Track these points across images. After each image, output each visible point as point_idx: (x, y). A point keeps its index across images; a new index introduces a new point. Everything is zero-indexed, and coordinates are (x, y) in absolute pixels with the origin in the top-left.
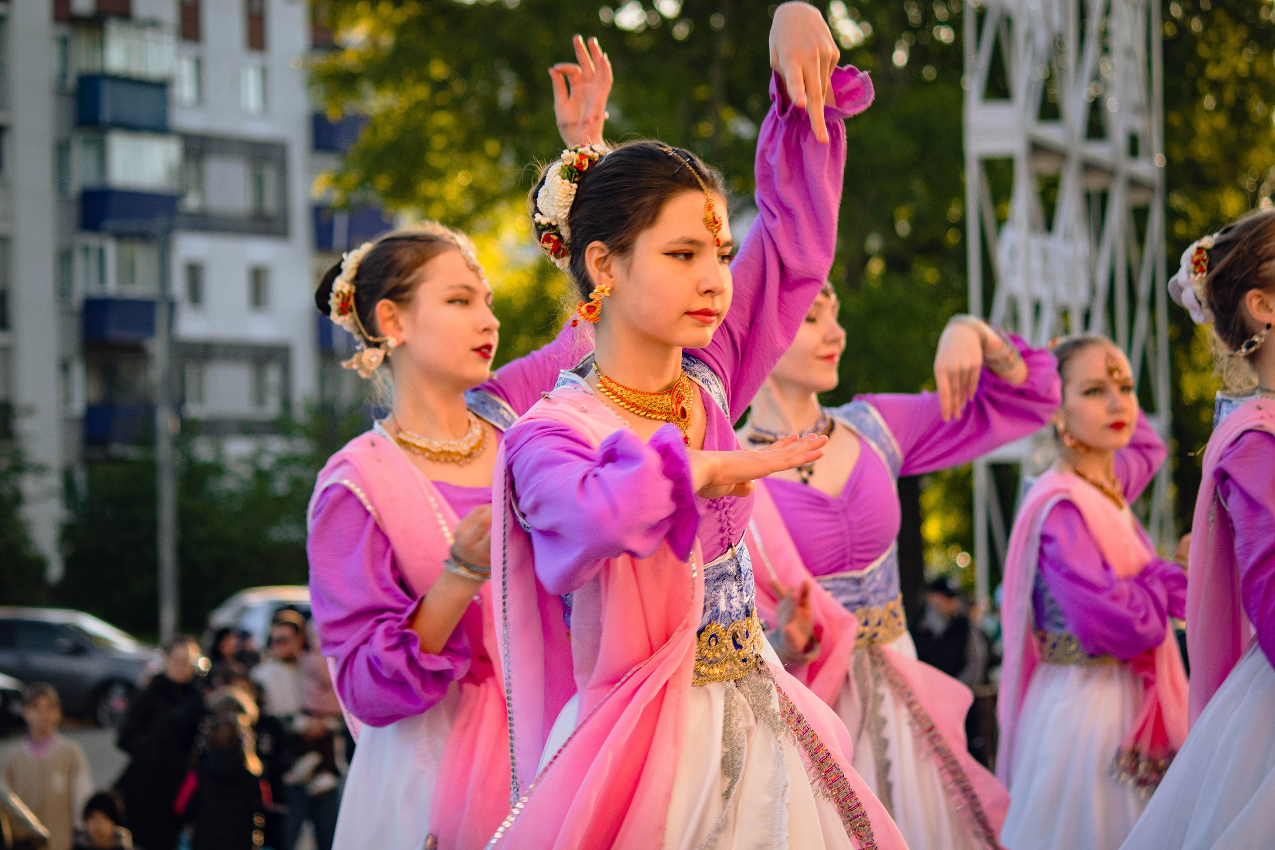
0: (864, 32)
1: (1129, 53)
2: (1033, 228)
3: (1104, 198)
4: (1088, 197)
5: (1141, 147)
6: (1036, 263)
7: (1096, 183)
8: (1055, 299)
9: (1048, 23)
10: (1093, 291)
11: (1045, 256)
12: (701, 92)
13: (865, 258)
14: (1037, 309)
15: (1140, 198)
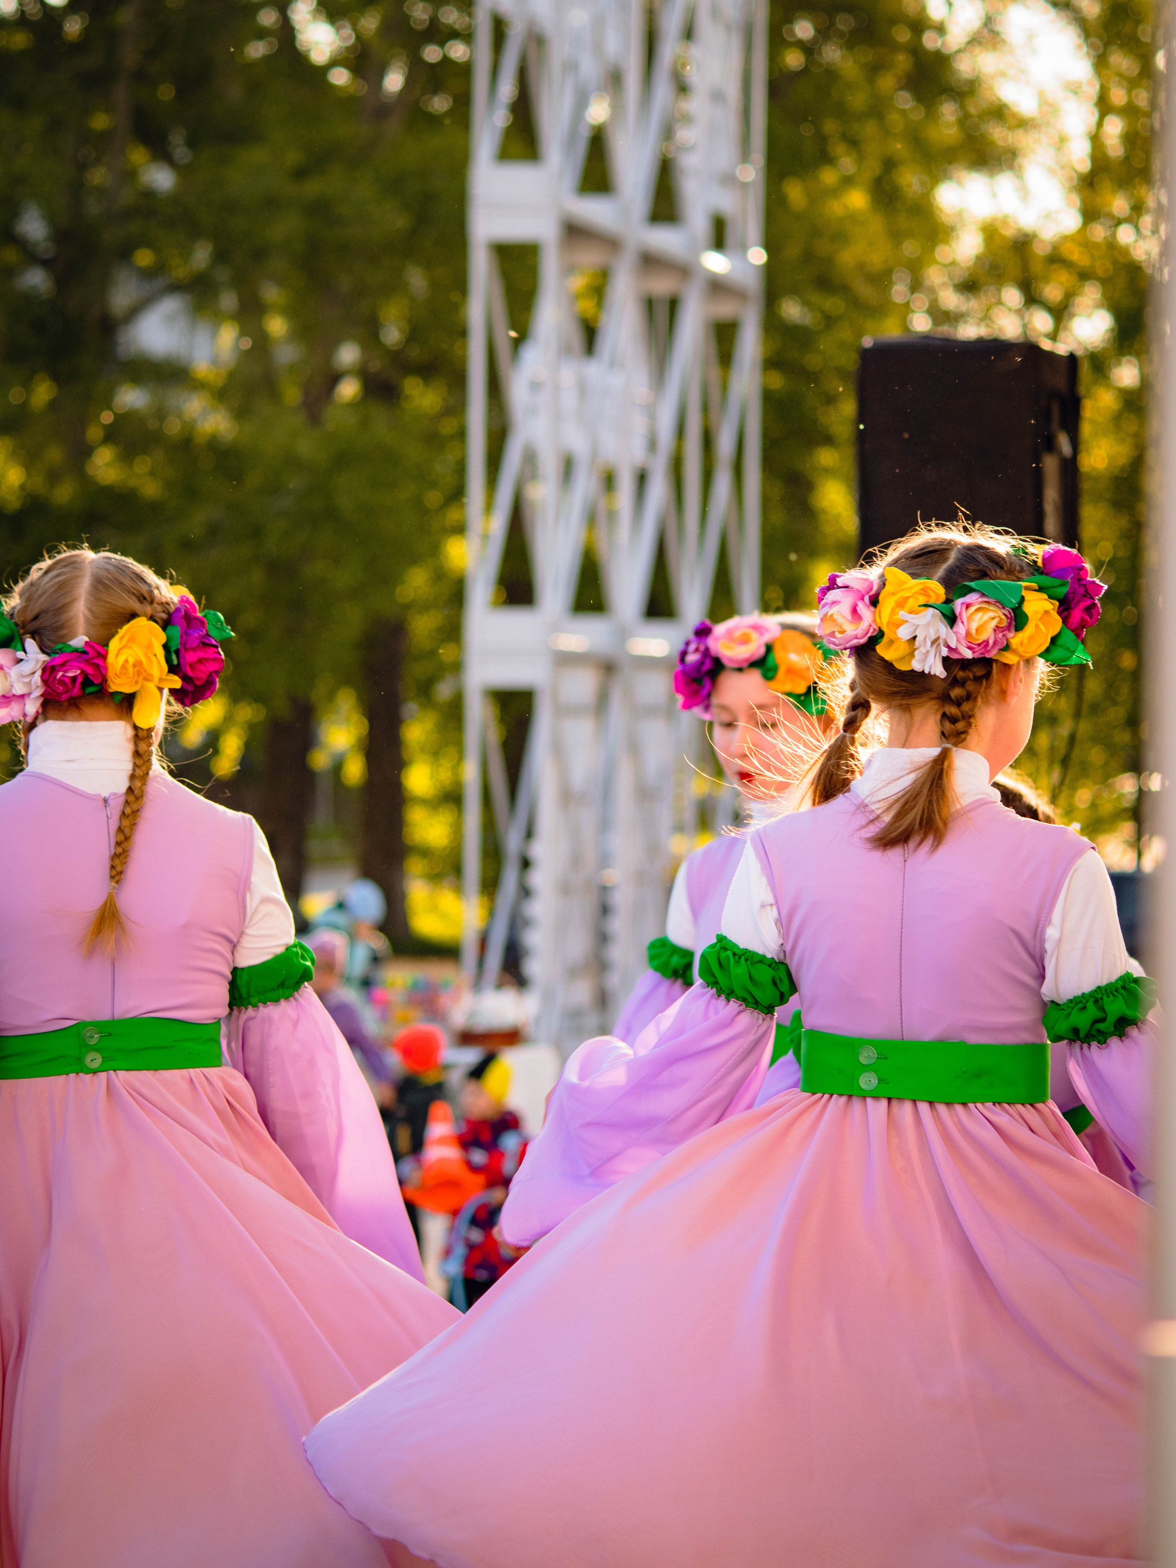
0: (343, 39)
1: (717, 97)
2: (565, 350)
3: (673, 305)
4: (649, 305)
5: (731, 237)
6: (569, 400)
7: (662, 286)
8: (594, 453)
9: (598, 48)
10: (652, 445)
11: (583, 389)
12: (100, 122)
13: (334, 378)
14: (568, 467)
15: (725, 309)
